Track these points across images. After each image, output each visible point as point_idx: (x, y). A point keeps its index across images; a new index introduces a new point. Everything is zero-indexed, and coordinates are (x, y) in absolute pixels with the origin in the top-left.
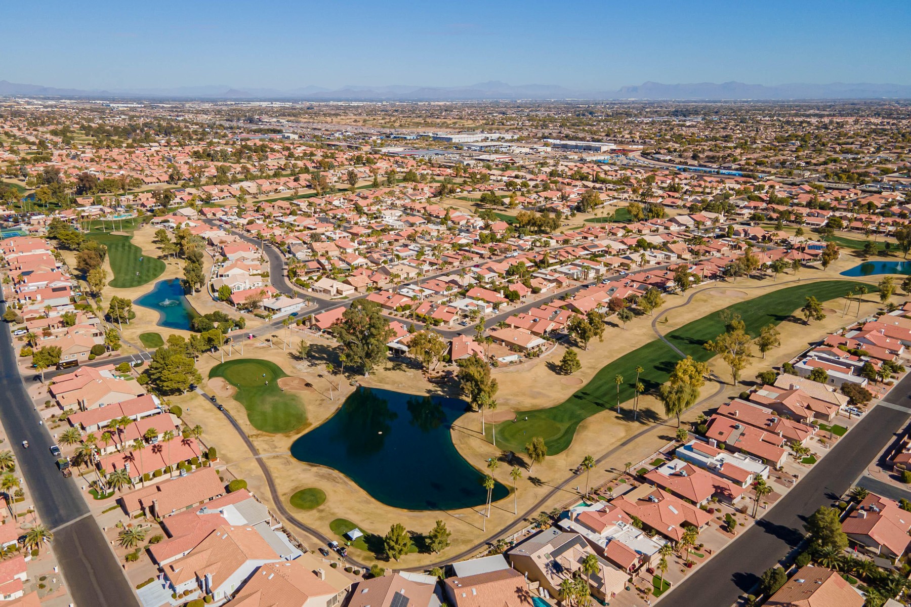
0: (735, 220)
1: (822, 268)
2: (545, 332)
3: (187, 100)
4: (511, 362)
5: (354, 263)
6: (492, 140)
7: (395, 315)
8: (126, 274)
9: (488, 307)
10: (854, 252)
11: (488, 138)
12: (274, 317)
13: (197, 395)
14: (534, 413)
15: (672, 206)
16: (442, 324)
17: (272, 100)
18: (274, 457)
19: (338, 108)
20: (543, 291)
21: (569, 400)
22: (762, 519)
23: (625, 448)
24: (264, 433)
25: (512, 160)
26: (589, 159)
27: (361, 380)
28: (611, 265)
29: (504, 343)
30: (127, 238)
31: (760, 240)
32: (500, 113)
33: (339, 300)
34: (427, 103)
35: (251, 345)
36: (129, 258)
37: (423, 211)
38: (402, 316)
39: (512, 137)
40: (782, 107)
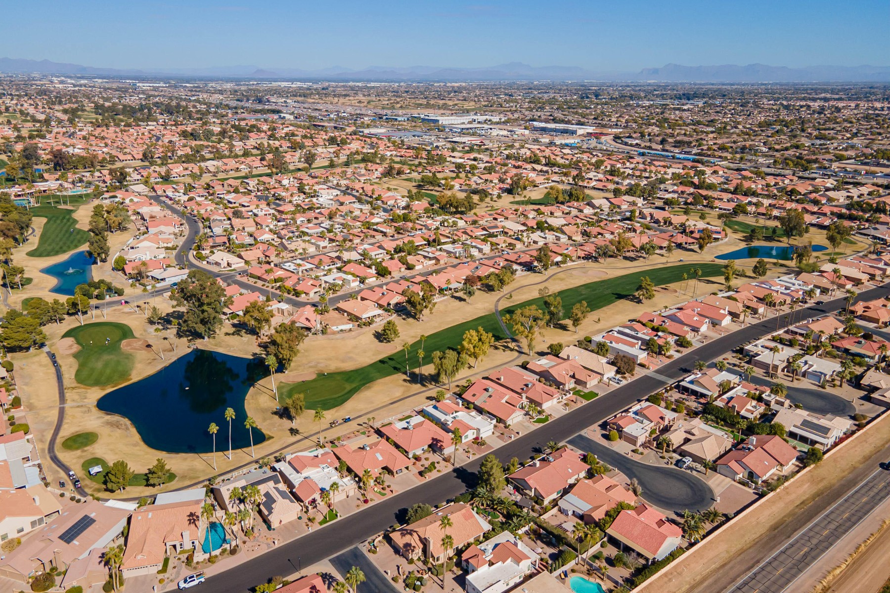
0: (654, 204)
1: (699, 251)
2: (389, 304)
3: (212, 80)
4: (342, 330)
5: (261, 238)
6: (479, 122)
7: (267, 287)
8: (49, 245)
9: (353, 281)
10: (744, 237)
11: (475, 121)
12: (158, 285)
13: (42, 352)
14: (332, 375)
15: (602, 190)
16: (303, 295)
17: (293, 81)
18: (78, 407)
19: (352, 88)
20: (417, 268)
21: (372, 365)
22: (462, 467)
23: (392, 406)
24: (82, 386)
25: (482, 142)
26: (558, 143)
27: (199, 343)
28: (499, 245)
29: (346, 314)
30: (70, 212)
31: (662, 224)
32: (506, 94)
33: (226, 272)
34: (442, 84)
35: (120, 310)
36: (61, 230)
37: (361, 191)
38: (272, 288)
39: (500, 119)
40: (797, 91)
